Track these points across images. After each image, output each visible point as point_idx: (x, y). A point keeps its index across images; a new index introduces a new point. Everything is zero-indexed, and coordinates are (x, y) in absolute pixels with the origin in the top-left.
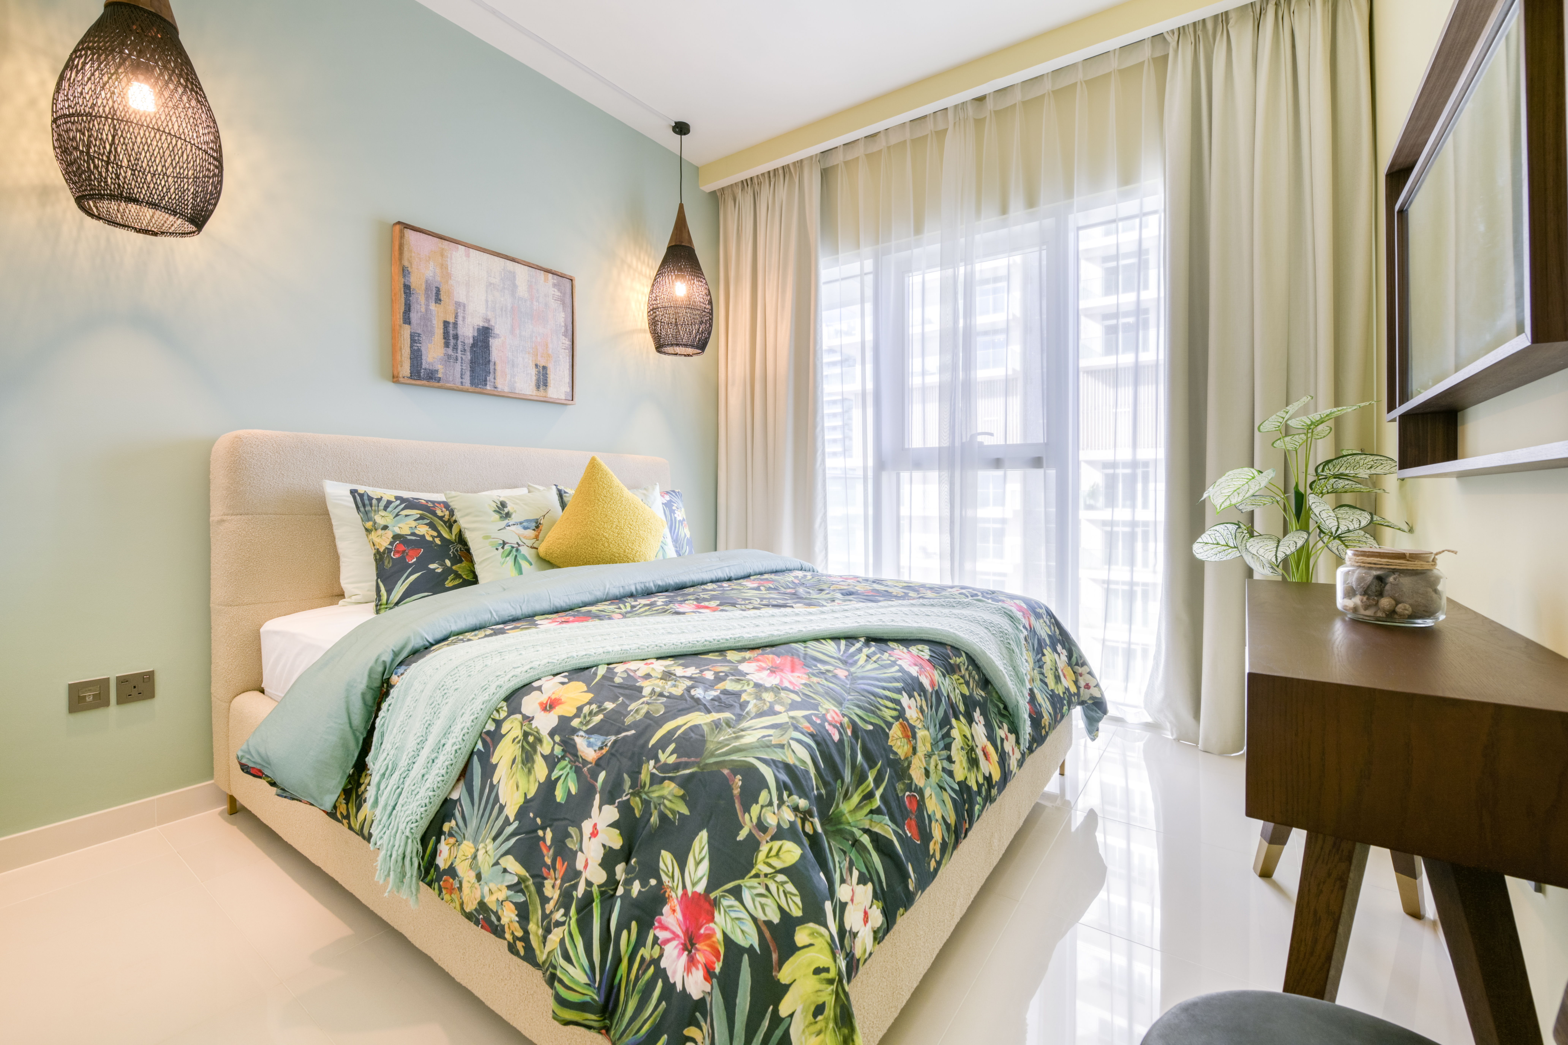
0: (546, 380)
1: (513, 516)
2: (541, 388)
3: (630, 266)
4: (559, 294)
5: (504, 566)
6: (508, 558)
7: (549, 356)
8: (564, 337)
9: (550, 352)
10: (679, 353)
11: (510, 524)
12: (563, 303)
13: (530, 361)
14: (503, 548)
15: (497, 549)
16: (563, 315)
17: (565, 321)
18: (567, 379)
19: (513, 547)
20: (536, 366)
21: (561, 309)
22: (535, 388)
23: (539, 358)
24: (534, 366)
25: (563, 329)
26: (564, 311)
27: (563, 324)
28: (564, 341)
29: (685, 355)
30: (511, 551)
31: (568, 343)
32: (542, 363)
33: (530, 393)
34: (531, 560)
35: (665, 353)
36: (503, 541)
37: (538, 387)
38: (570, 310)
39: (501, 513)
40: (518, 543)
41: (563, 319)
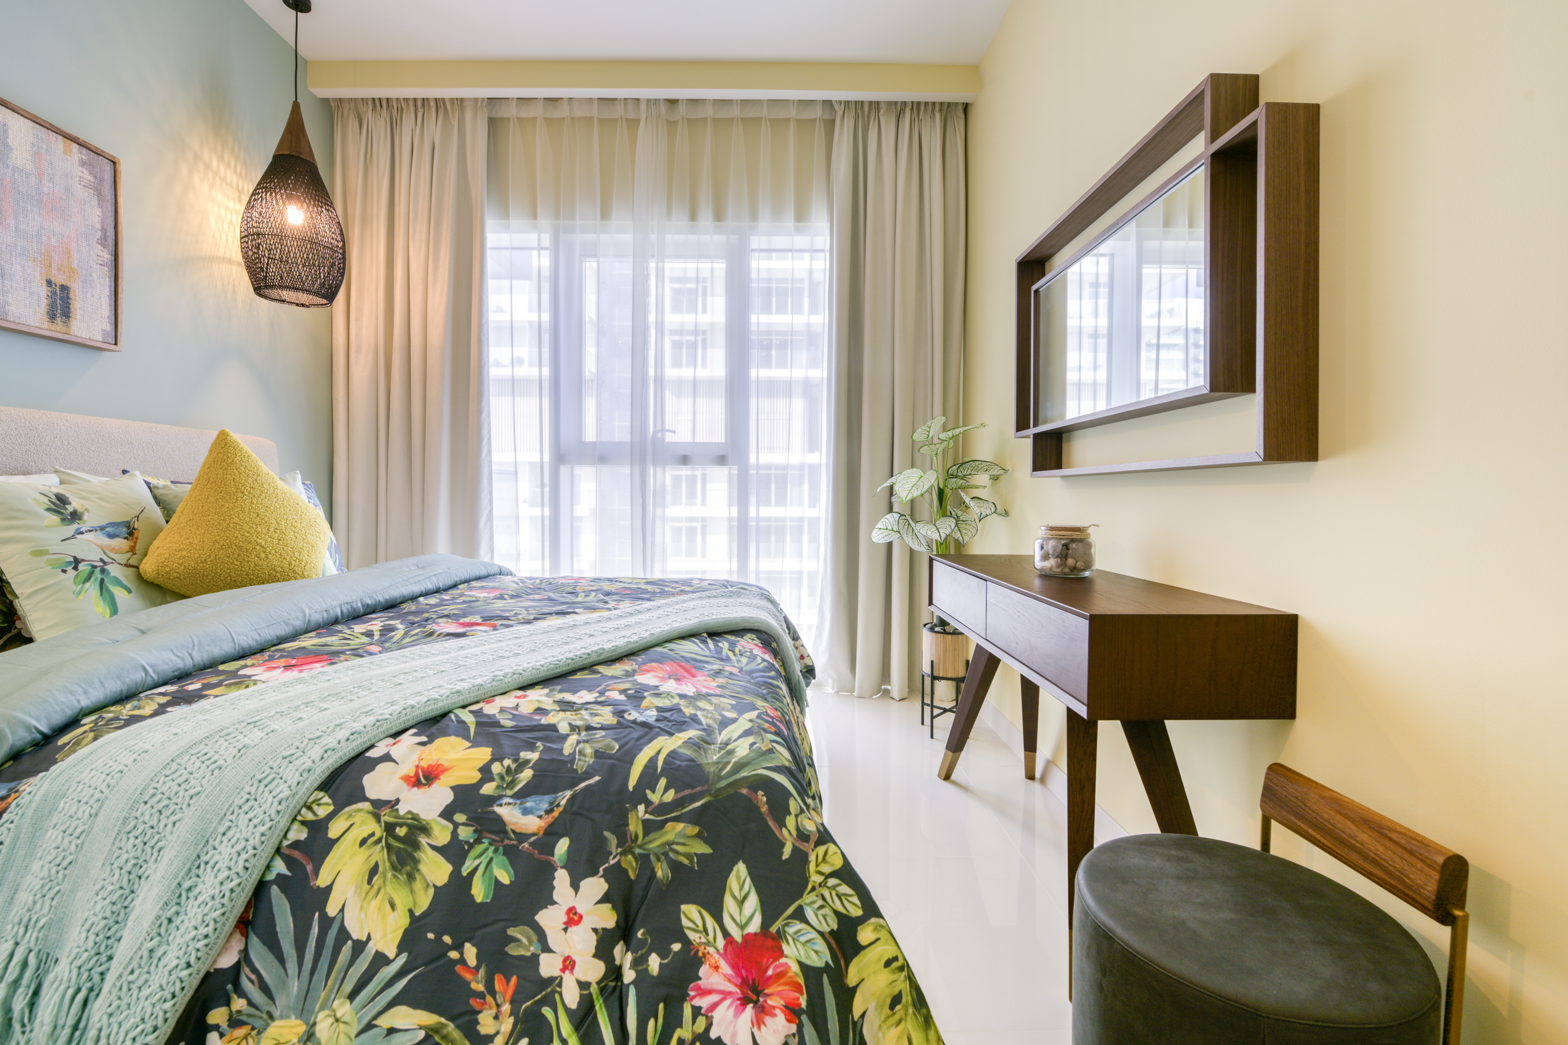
0: (68, 308)
1: (86, 517)
2: (59, 319)
3: (207, 166)
4: (92, 179)
5: (81, 597)
6: (87, 585)
7: (72, 270)
8: (100, 247)
9: (75, 265)
10: (288, 300)
11: (83, 530)
12: (100, 195)
13: (37, 274)
14: (76, 568)
15: (64, 571)
16: (98, 212)
17: (103, 222)
18: (106, 311)
19: (94, 567)
20: (49, 283)
21: (95, 202)
22: (46, 318)
23: (54, 271)
24: (45, 283)
25: (99, 234)
26: (100, 206)
27: (98, 226)
28: (100, 253)
29: (297, 305)
30: (91, 573)
31: (107, 256)
32: (60, 279)
33: (37, 325)
34: (129, 586)
35: (266, 297)
36: (75, 558)
37: (52, 317)
38: (110, 207)
39: (62, 513)
40: (102, 560)
41: (98, 219)
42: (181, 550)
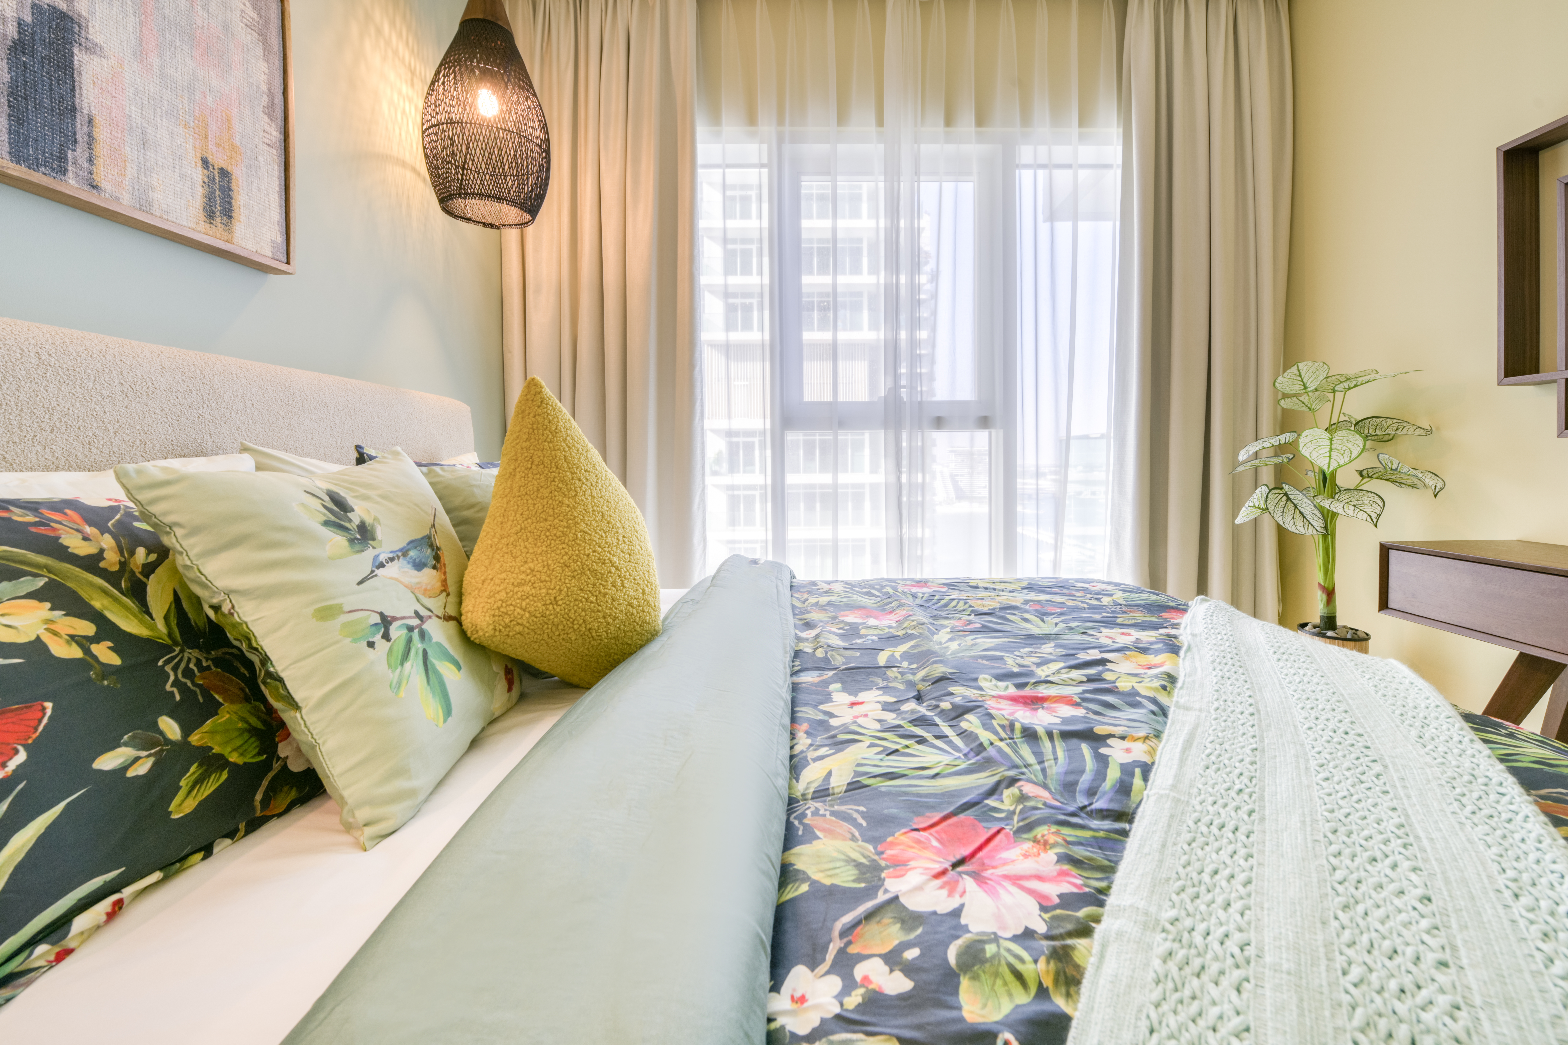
0: (230, 203)
1: (379, 533)
2: (218, 220)
3: (379, 31)
4: (255, 16)
5: (402, 694)
6: (408, 665)
7: (234, 148)
8: (266, 119)
9: (237, 140)
11: (382, 558)
12: (265, 42)
13: (189, 147)
14: (386, 637)
15: (371, 645)
16: (263, 66)
17: (269, 83)
18: (276, 214)
19: (411, 629)
20: (205, 162)
21: (259, 51)
22: (201, 216)
23: (211, 146)
24: (200, 163)
25: (265, 100)
27: (264, 88)
28: (267, 128)
30: (409, 641)
31: (276, 135)
32: (219, 160)
33: (191, 225)
34: (457, 657)
36: (382, 615)
37: (210, 216)
38: (277, 63)
39: (346, 529)
40: (417, 615)
41: (263, 77)
42: (520, 585)
